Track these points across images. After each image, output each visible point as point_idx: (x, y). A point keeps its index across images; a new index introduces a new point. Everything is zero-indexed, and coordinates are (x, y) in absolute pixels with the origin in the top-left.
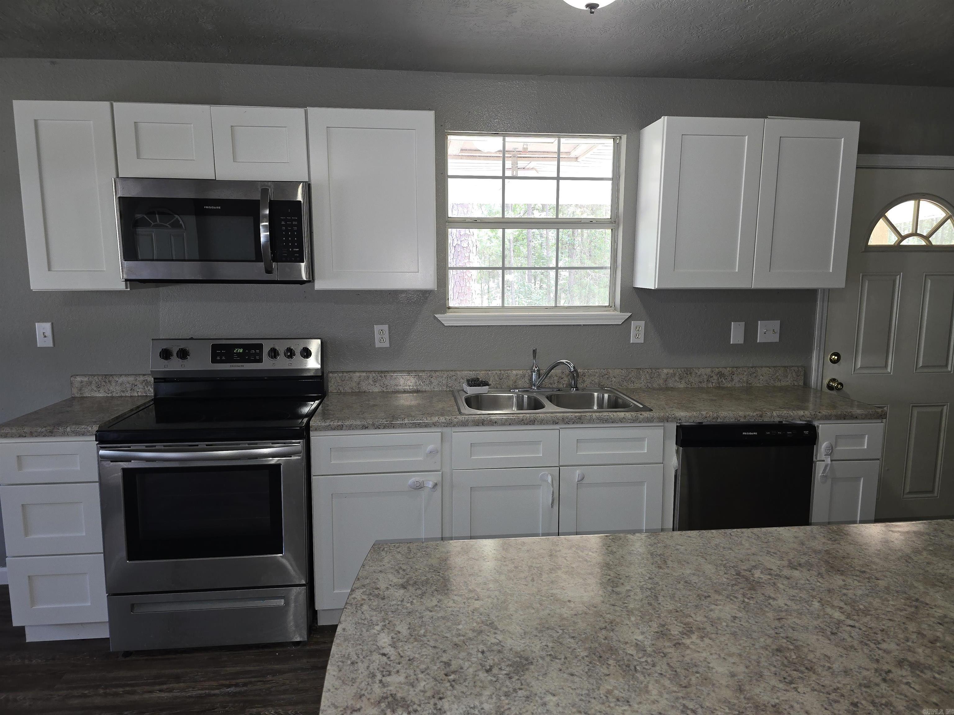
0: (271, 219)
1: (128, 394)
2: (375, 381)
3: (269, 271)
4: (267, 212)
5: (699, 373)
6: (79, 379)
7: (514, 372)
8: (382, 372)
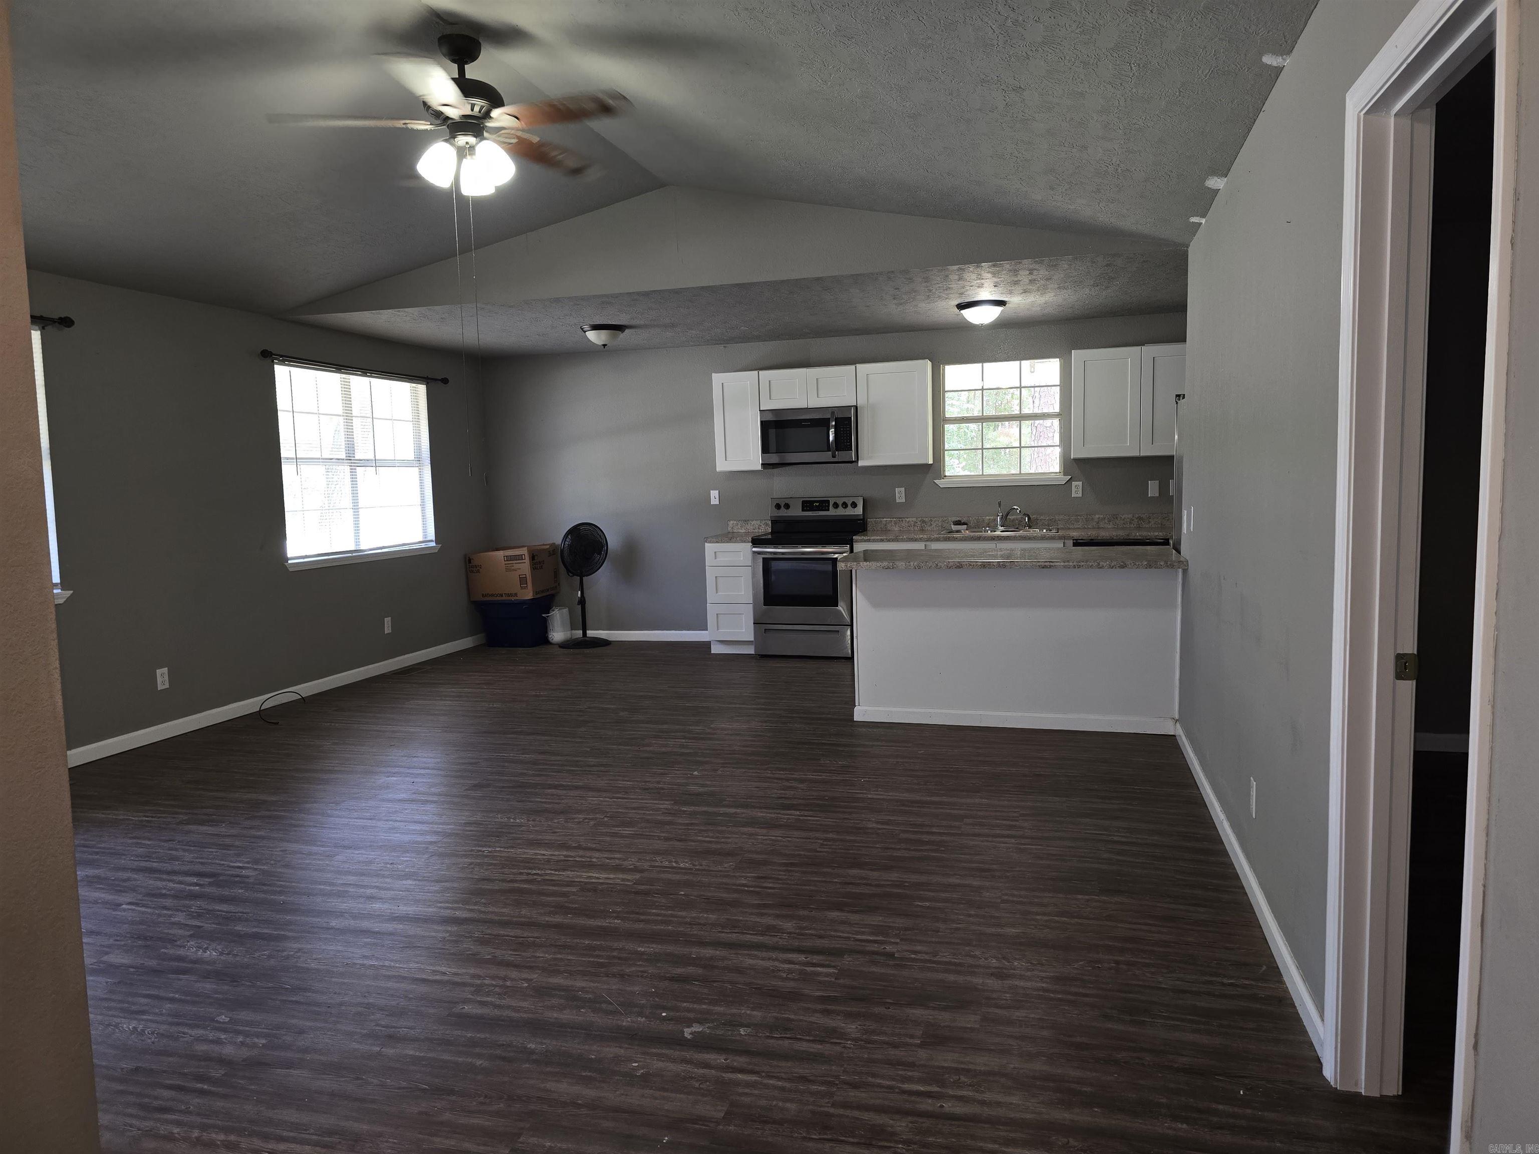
0: (836, 427)
1: (756, 531)
2: (895, 524)
3: (834, 456)
4: (834, 423)
5: (1123, 517)
6: (732, 522)
7: (987, 517)
8: (900, 518)
